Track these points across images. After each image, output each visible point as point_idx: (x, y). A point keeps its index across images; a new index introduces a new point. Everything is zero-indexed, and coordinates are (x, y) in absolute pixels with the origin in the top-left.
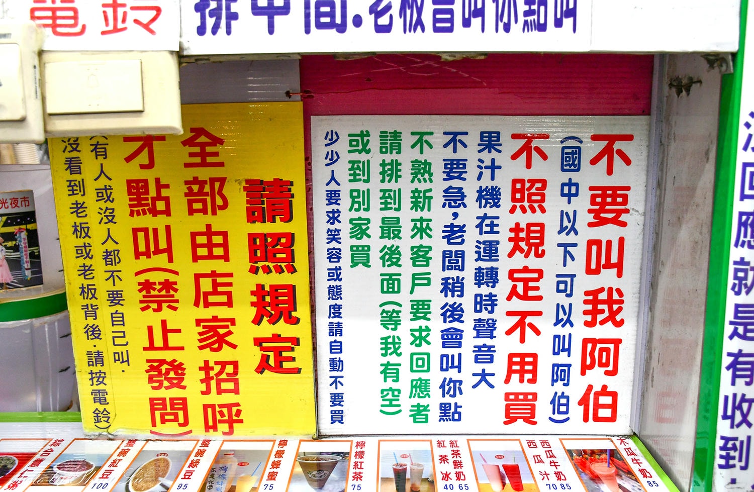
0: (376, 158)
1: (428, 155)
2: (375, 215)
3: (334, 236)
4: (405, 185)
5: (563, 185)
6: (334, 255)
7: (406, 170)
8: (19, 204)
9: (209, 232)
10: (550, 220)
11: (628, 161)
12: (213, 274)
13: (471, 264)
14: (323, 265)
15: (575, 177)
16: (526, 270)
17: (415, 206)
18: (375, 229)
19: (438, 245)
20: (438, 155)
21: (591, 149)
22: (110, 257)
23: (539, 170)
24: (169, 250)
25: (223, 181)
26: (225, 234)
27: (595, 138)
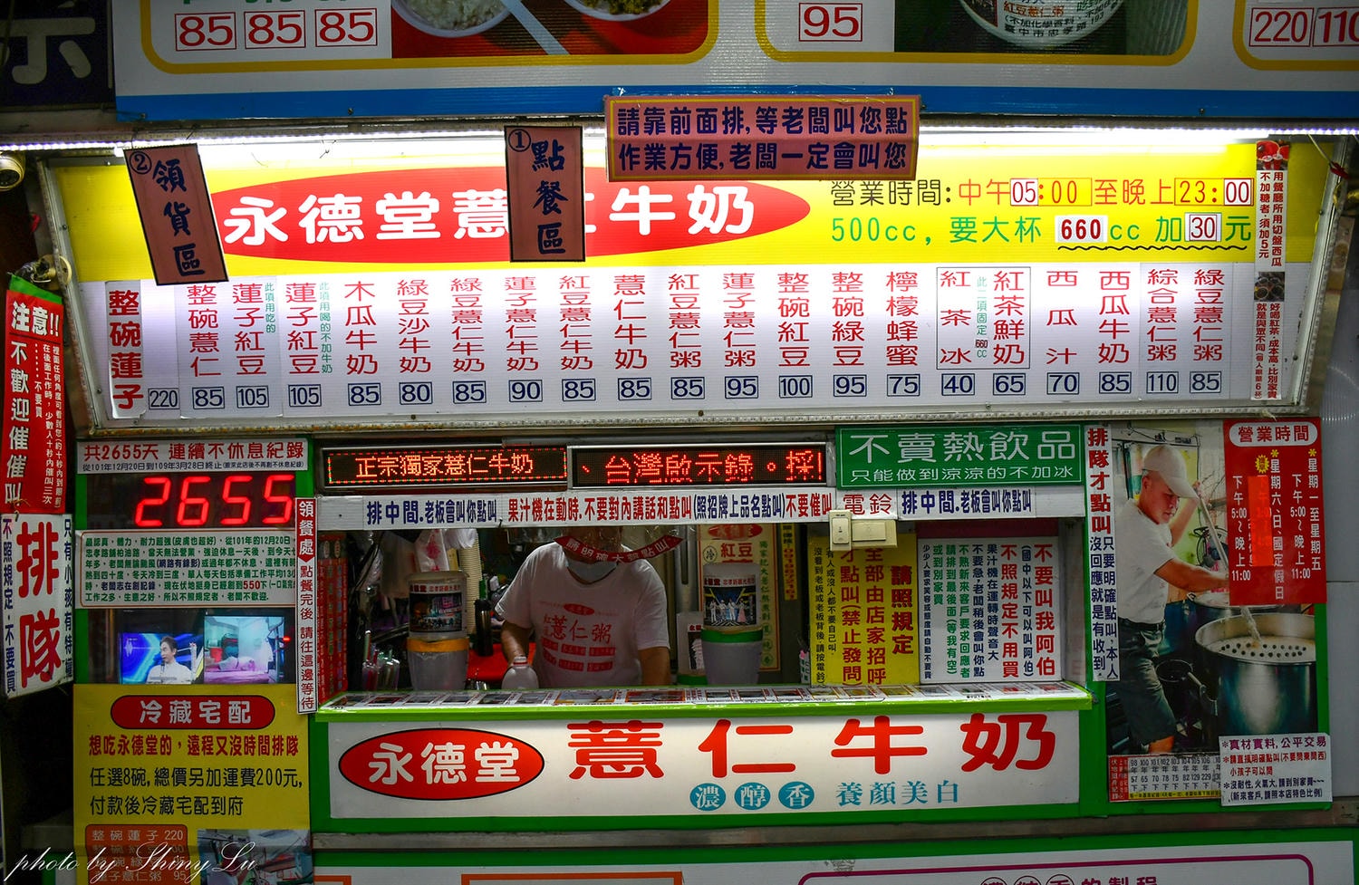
0: (945, 557)
1: (966, 555)
2: (945, 581)
3: (927, 590)
4: (957, 568)
5: (1024, 567)
6: (927, 599)
7: (958, 561)
9: (875, 589)
10: (1020, 582)
11: (1051, 556)
12: (876, 608)
13: (986, 602)
14: (922, 603)
15: (1029, 563)
16: (1010, 604)
17: (961, 577)
18: (945, 588)
19: (972, 594)
20: (970, 555)
21: (1034, 551)
22: (831, 601)
23: (1014, 560)
24: (857, 598)
25: (882, 567)
26: (882, 590)
27: (1036, 546)
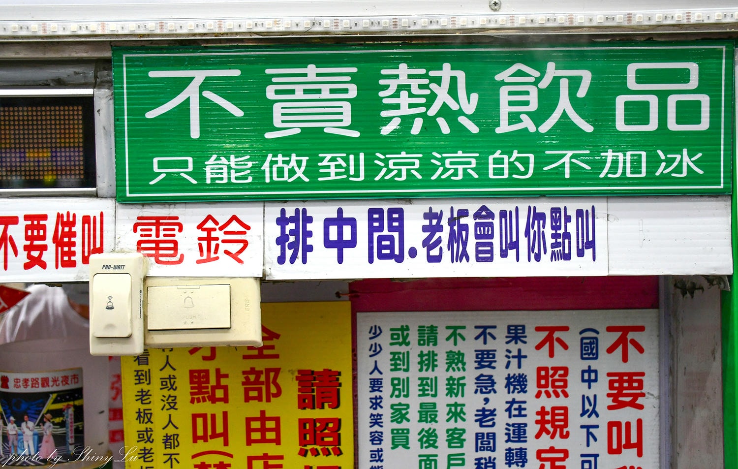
0: (414, 350)
1: (461, 346)
2: (414, 401)
3: (376, 420)
4: (441, 373)
5: (583, 372)
6: (376, 438)
7: (442, 360)
8: (69, 382)
9: (263, 418)
10: (573, 404)
11: (641, 350)
12: (265, 457)
13: (502, 445)
14: (366, 447)
15: (594, 364)
16: (552, 450)
17: (450, 392)
18: (413, 414)
19: (471, 428)
20: (469, 347)
21: (607, 339)
22: (170, 441)
23: (561, 358)
24: (225, 435)
25: (277, 371)
26: (277, 420)
27: (610, 329)
